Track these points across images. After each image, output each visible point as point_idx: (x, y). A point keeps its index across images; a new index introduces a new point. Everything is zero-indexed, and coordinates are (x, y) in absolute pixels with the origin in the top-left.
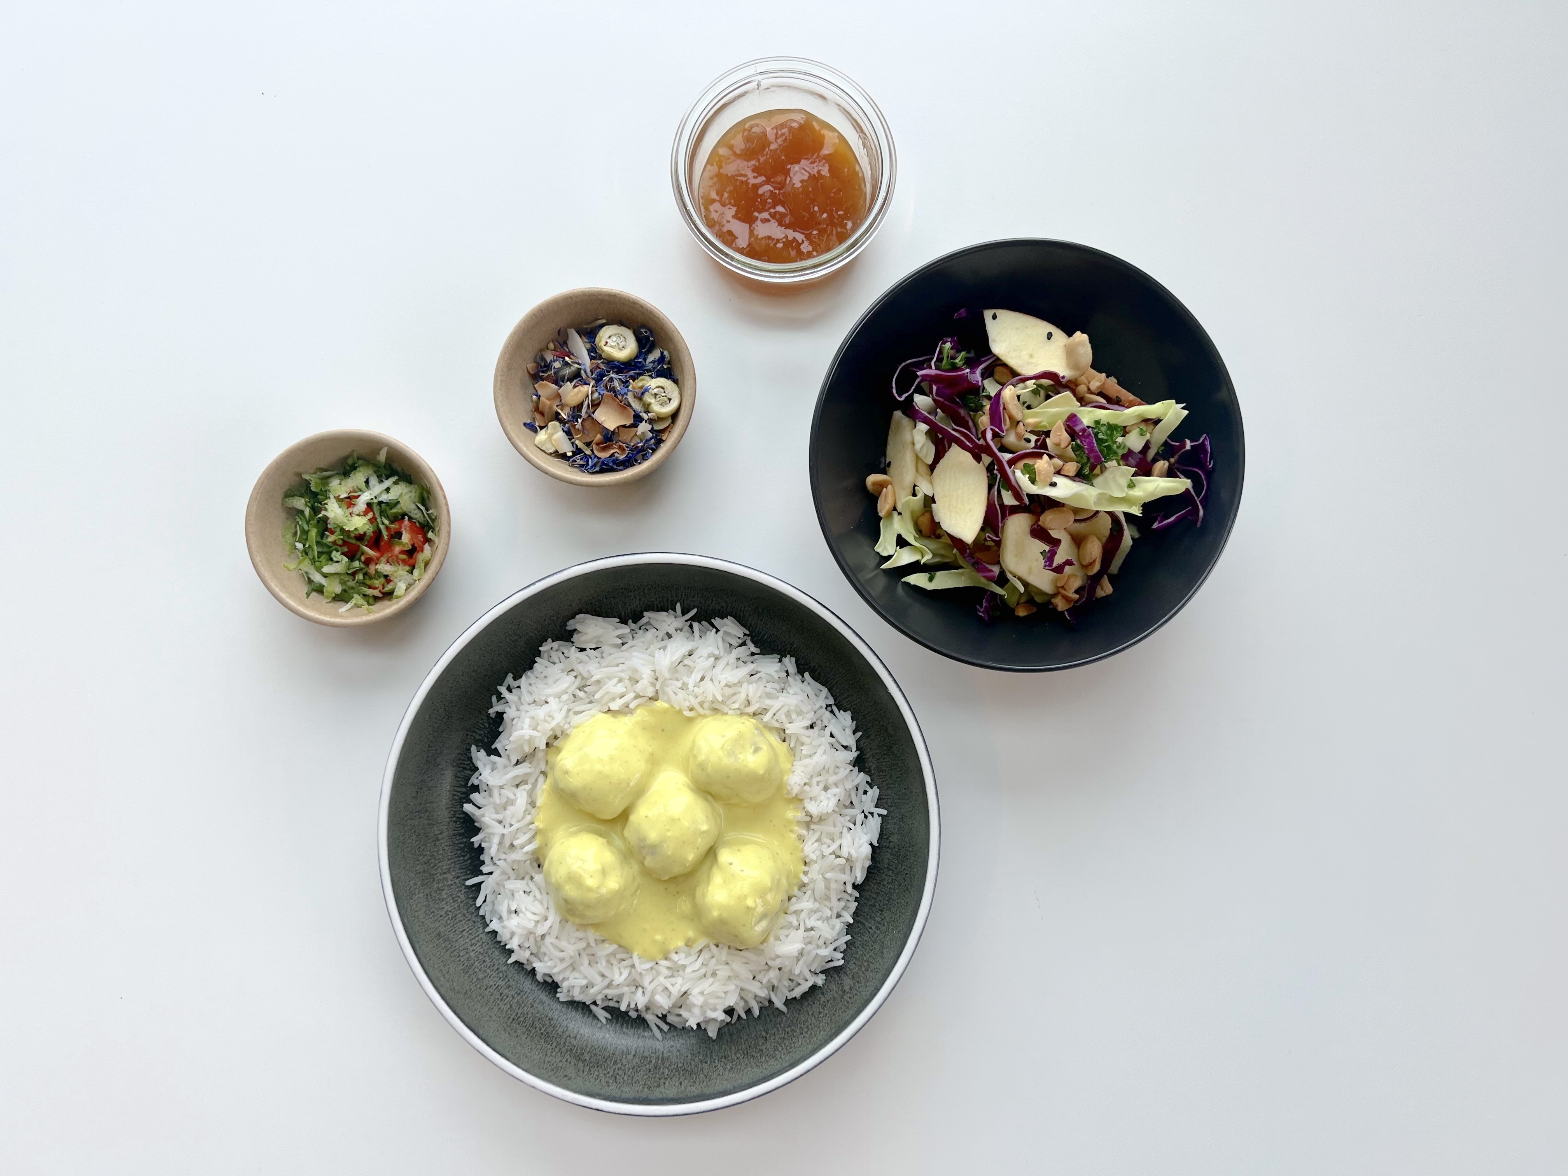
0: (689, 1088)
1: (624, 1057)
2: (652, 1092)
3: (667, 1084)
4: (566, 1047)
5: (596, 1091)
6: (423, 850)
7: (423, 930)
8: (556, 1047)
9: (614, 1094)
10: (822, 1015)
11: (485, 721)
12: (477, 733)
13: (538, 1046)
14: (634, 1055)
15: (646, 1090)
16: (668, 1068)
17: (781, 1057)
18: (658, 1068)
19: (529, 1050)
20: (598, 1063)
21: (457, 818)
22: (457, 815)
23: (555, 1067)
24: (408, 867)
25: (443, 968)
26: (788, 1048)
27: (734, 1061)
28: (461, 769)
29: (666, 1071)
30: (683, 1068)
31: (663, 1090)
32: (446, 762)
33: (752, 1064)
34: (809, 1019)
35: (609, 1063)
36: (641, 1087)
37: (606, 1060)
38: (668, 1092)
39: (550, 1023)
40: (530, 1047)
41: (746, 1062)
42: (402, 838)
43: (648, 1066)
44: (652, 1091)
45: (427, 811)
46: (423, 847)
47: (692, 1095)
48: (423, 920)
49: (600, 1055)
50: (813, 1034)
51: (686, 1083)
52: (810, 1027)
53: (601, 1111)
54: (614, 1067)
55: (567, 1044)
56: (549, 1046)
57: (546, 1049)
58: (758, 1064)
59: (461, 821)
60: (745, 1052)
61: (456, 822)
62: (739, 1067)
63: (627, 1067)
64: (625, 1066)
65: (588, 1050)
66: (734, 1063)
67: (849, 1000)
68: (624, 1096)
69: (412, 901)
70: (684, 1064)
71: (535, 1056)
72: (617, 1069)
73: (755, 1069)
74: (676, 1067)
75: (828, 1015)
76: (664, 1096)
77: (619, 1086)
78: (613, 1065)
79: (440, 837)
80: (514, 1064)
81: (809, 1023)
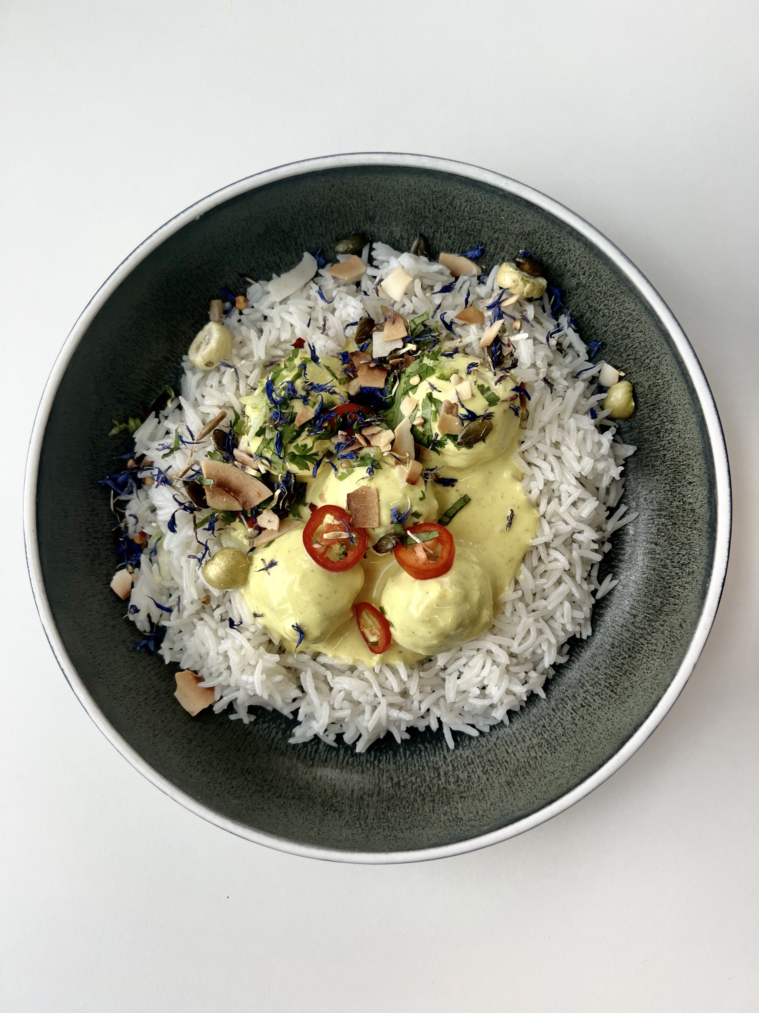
0: (696, 472)
1: (658, 556)
2: (701, 517)
3: (691, 500)
4: (646, 626)
5: (699, 587)
6: (408, 802)
7: (500, 804)
8: (646, 639)
9: (702, 565)
10: (607, 311)
11: (260, 727)
12: (275, 737)
13: (644, 660)
14: (656, 544)
15: (698, 526)
16: (671, 502)
17: (658, 358)
18: (672, 515)
19: (649, 671)
20: (666, 588)
21: (375, 760)
22: (372, 759)
23: (670, 638)
24: (423, 823)
25: (547, 779)
26: (646, 350)
27: (662, 420)
28: (317, 755)
29: (675, 504)
30: (672, 484)
31: (699, 504)
32: (306, 773)
33: (667, 395)
34: (612, 329)
35: (665, 574)
36: (694, 532)
37: (661, 578)
38: (700, 497)
39: (617, 647)
40: (646, 671)
41: (664, 404)
42: (387, 832)
43: (670, 527)
44: (699, 518)
45: (361, 798)
46: (404, 803)
47: (705, 466)
48: (489, 805)
49: (656, 586)
50: (629, 318)
51: (690, 477)
52: (620, 326)
53: (724, 580)
54: (670, 568)
55: (642, 626)
56: (645, 647)
57: (648, 651)
58: (666, 387)
59: (378, 754)
60: (651, 408)
61: (379, 761)
62: (670, 412)
63: (669, 552)
64: (669, 555)
65: (649, 600)
66: (665, 420)
67: (587, 274)
68: (705, 552)
69: (464, 818)
70: (665, 484)
71: (656, 664)
72: (673, 564)
73: (672, 389)
74: (670, 493)
75: (606, 302)
76: (705, 501)
77: (693, 560)
78: (667, 569)
79: (396, 780)
80: (665, 690)
81: (616, 327)
